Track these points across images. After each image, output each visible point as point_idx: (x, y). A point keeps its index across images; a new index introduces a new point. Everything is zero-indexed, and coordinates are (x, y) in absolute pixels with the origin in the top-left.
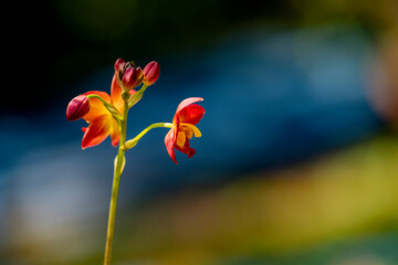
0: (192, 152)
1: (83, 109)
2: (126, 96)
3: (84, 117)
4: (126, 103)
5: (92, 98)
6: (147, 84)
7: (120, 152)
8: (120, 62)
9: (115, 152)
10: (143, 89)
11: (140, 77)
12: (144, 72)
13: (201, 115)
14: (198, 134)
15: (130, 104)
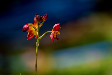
0: (58, 39)
3: (27, 31)
5: (29, 25)
8: (37, 15)
10: (43, 22)
11: (42, 19)
12: (43, 17)
15: (40, 26)
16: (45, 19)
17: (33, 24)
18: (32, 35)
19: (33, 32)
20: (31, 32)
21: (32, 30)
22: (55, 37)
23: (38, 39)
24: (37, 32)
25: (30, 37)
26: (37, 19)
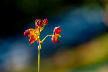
0: (59, 41)
1: (28, 33)
2: (39, 29)
3: (29, 36)
4: (40, 31)
5: (30, 30)
6: (45, 25)
7: (40, 44)
8: (37, 20)
9: (38, 44)
10: (44, 26)
11: (43, 23)
12: (44, 22)
13: (60, 31)
14: (60, 36)
15: (41, 31)
16: (46, 24)
17: (35, 29)
18: (34, 39)
19: (34, 37)
20: (32, 36)
21: (33, 34)
22: (56, 40)
23: (40, 43)
24: (38, 37)
25: (32, 42)
26: (38, 23)
